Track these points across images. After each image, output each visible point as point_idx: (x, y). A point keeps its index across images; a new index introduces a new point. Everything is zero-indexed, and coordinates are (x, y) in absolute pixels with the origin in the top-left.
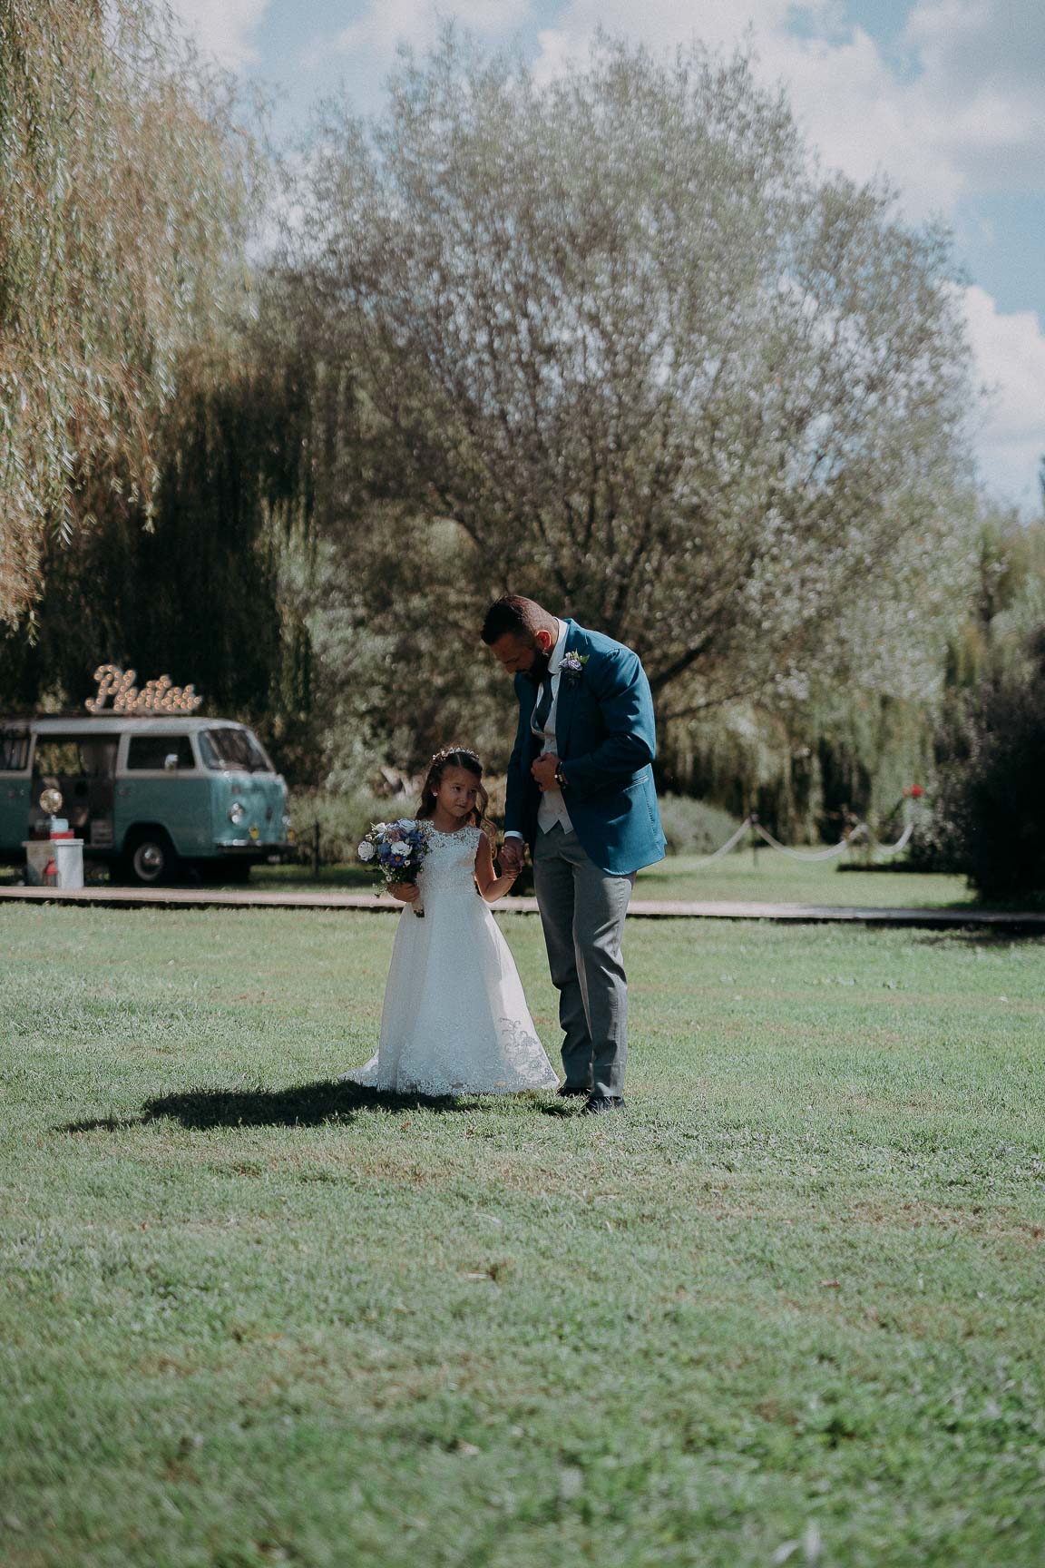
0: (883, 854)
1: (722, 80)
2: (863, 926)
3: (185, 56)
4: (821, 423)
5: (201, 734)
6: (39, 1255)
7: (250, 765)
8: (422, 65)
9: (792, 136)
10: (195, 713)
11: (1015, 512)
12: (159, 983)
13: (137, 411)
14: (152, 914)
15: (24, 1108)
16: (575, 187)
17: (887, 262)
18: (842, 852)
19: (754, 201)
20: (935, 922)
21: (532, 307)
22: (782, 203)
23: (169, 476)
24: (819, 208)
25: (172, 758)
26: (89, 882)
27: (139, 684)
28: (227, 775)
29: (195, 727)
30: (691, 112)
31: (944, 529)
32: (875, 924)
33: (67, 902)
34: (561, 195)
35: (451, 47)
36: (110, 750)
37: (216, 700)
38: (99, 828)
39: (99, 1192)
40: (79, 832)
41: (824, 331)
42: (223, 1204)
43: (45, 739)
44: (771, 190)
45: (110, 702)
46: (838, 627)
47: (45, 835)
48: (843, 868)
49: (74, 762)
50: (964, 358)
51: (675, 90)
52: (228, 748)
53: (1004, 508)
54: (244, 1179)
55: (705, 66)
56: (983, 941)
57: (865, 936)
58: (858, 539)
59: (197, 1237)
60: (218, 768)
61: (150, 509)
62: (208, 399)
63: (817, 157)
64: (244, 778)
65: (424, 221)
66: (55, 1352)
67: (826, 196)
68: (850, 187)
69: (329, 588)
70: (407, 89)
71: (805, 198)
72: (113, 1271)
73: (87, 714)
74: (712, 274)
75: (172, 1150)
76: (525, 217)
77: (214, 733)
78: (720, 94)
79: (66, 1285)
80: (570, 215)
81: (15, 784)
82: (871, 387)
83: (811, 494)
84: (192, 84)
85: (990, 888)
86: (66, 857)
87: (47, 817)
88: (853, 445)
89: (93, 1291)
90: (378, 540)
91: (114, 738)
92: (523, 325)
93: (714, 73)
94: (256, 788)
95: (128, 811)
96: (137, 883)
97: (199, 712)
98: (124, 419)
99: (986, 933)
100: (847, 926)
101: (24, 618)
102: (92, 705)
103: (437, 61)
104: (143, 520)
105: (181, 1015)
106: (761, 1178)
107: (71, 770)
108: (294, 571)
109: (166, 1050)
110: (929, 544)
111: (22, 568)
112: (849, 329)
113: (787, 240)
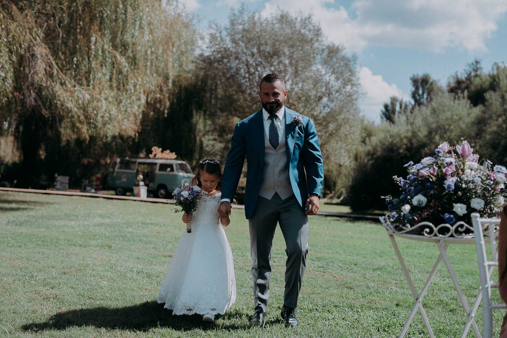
0: (335, 201)
1: (305, 20)
2: (323, 216)
3: (183, 8)
4: (325, 100)
5: (176, 164)
6: (124, 269)
7: (187, 172)
8: (236, 13)
9: (321, 33)
10: (175, 159)
11: (373, 122)
12: (160, 219)
13: (165, 89)
14: (161, 205)
15: (125, 242)
16: (269, 42)
17: (342, 63)
18: (325, 200)
19: (311, 48)
20: (340, 216)
21: (259, 69)
22: (318, 48)
23: (172, 104)
24: (327, 50)
25: (169, 169)
26: (148, 196)
27: (162, 152)
28: (181, 174)
29: (174, 162)
30: (298, 26)
31: (352, 125)
32: (326, 216)
33: (142, 201)
34: (266, 44)
35: (243, 9)
36: (154, 167)
37: (180, 156)
38: (151, 185)
39: (138, 259)
40: (146, 185)
41: (327, 78)
42: (164, 262)
43: (140, 163)
44: (316, 45)
45: (155, 155)
46: (326, 147)
47: (138, 185)
48: (326, 204)
49: (146, 169)
50: (359, 86)
51: (294, 22)
52: (182, 168)
53: (371, 121)
54: (170, 258)
55: (302, 16)
56: (350, 221)
57: (323, 218)
58: (332, 127)
59: (158, 268)
60: (179, 172)
61: (166, 111)
62: (183, 87)
63: (327, 38)
64: (186, 175)
65: (235, 48)
66: (124, 286)
67: (328, 47)
68: (334, 45)
69: (209, 131)
70: (233, 18)
71: (324, 47)
72: (139, 273)
73: (150, 158)
74: (301, 64)
75: (155, 252)
76: (259, 49)
77: (179, 164)
78: (304, 23)
79: (129, 275)
80: (268, 49)
81: (132, 173)
82: (337, 92)
83: (321, 115)
84: (184, 14)
85: (354, 209)
86: (143, 191)
87: (139, 181)
88: (332, 105)
89: (134, 276)
90: (220, 121)
91: (156, 164)
92: (257, 73)
93: (304, 18)
94: (188, 177)
95: (158, 181)
96: (158, 197)
97: (176, 159)
98: (161, 90)
99: (351, 219)
100: (320, 216)
101: (135, 135)
102: (151, 156)
103: (240, 12)
104: (164, 114)
105: (163, 226)
106: (280, 264)
107: (146, 171)
108: (200, 126)
109: (158, 233)
110: (348, 128)
111: (136, 123)
112: (333, 77)
113: (319, 57)
